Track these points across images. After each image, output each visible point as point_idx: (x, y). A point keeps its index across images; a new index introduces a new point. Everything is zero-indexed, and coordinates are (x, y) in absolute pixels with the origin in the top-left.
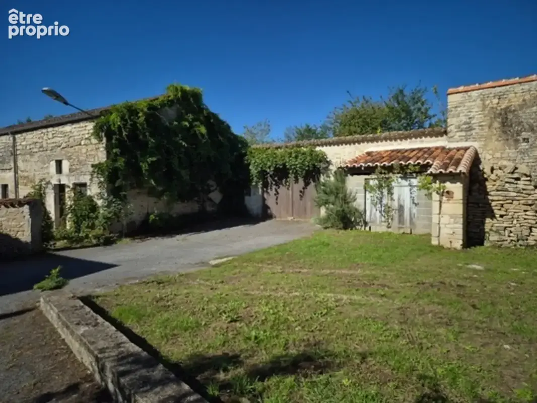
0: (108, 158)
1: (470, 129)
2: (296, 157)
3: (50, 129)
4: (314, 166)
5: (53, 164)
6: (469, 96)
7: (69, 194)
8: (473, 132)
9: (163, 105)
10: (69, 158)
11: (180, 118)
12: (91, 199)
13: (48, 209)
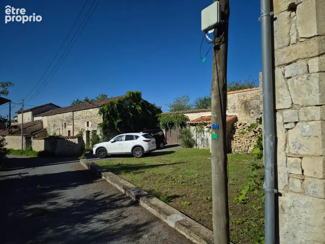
0: (103, 121)
1: (235, 108)
2: (176, 118)
3: (85, 110)
4: (183, 122)
5: (86, 123)
6: (234, 95)
7: (91, 134)
8: (236, 109)
9: (124, 100)
10: (91, 121)
11: (131, 104)
12: (98, 136)
13: (84, 139)
